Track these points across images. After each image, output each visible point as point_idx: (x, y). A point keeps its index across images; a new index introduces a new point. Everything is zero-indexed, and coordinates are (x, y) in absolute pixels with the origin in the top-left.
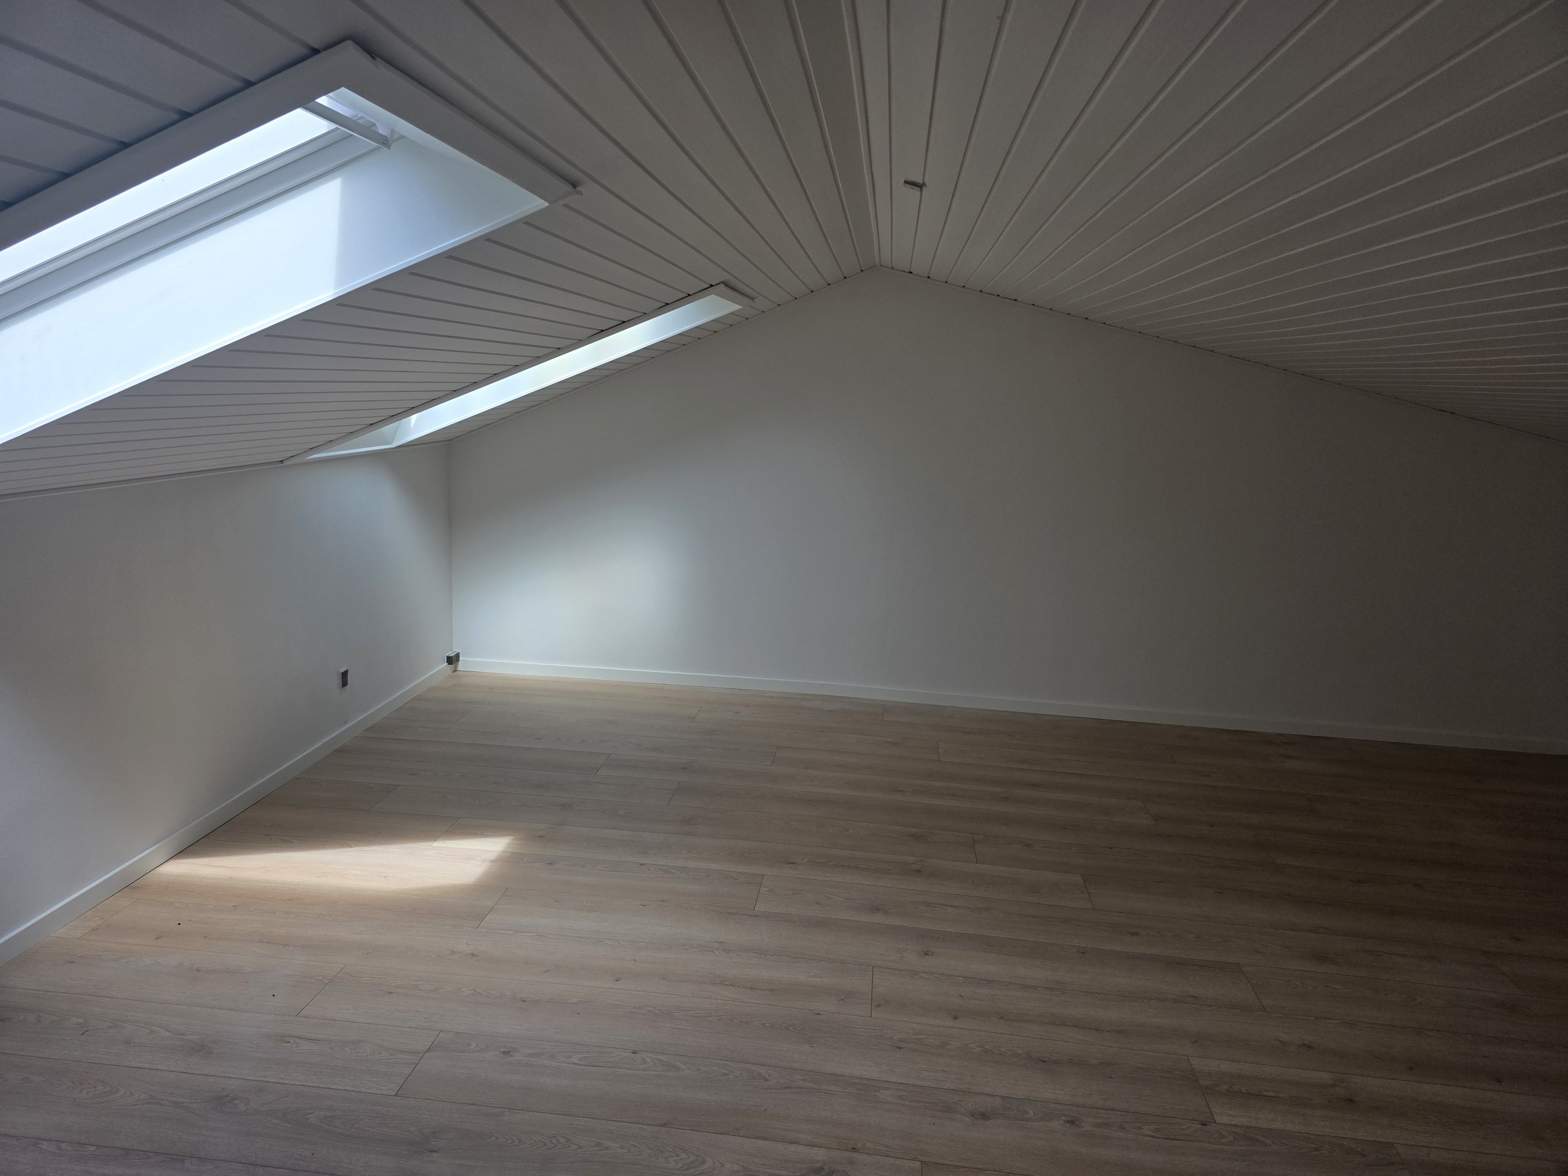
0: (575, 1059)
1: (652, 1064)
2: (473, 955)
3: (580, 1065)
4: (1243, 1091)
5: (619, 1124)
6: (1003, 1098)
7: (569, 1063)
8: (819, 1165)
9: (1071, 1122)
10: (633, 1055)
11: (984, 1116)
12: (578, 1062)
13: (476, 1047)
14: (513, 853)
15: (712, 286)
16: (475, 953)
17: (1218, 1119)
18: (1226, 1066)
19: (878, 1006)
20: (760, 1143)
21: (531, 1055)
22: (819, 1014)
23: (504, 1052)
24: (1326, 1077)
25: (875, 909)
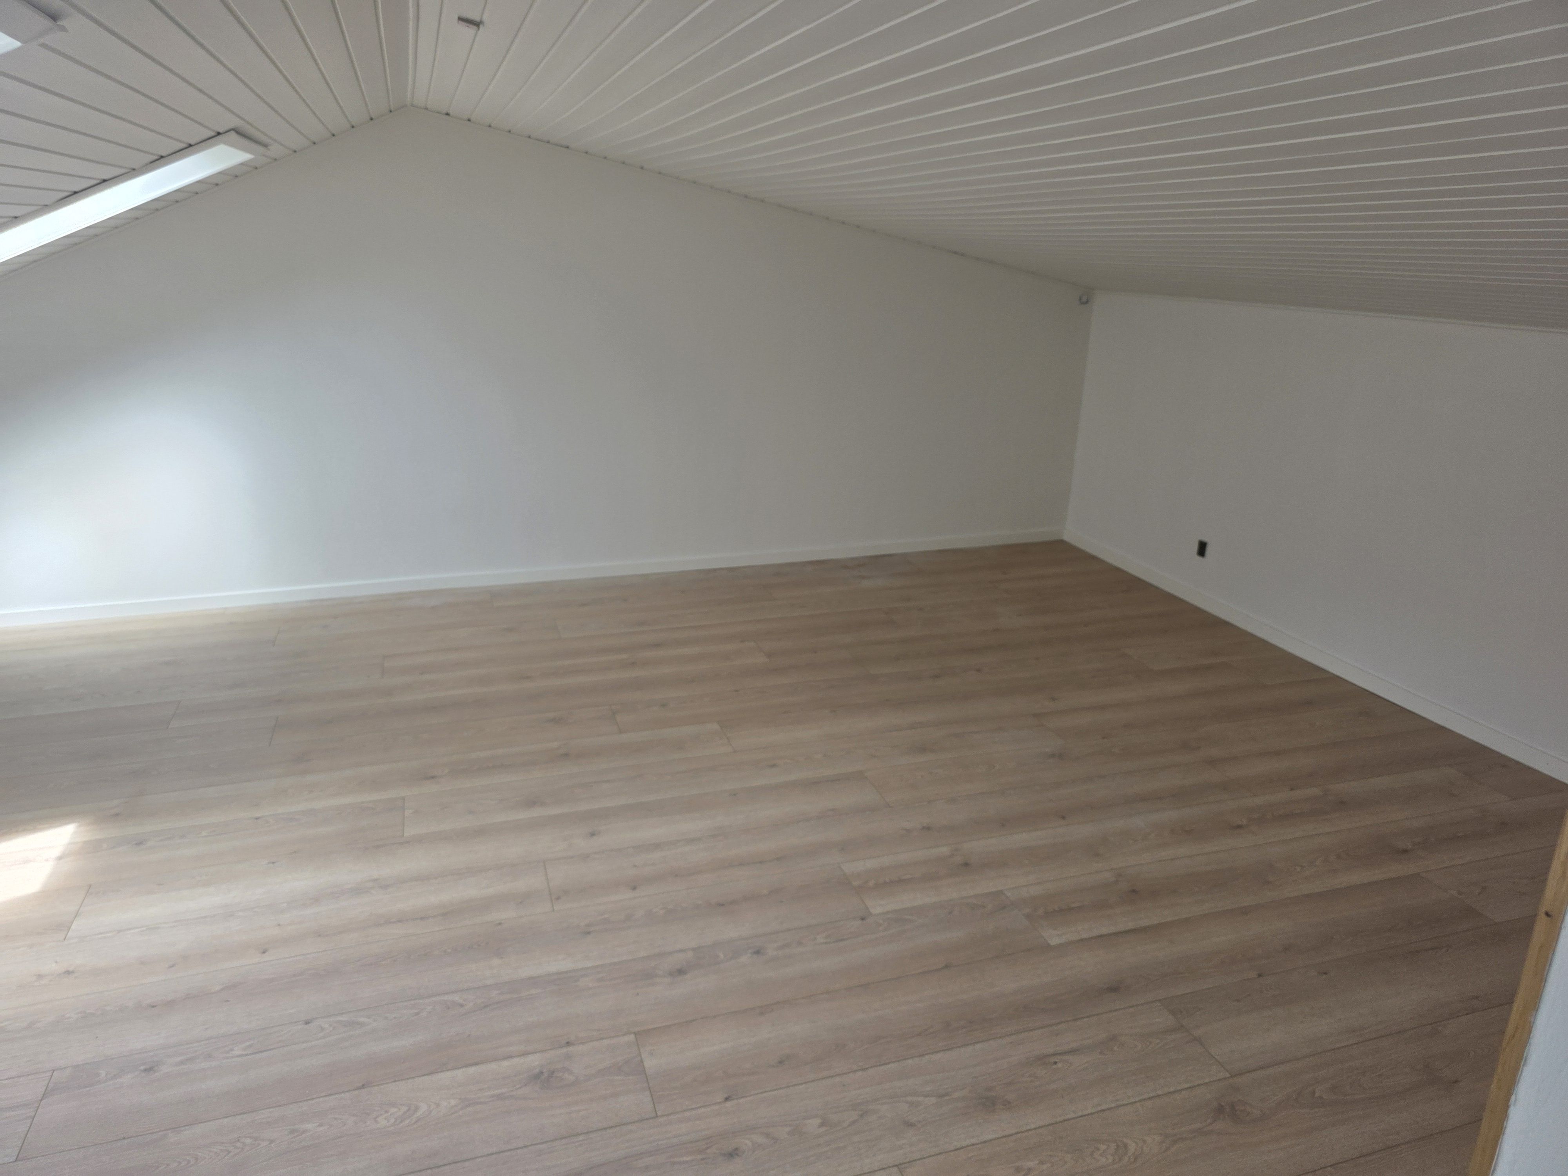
0: (237, 1051)
1: (331, 1029)
2: (68, 973)
3: (246, 1055)
4: (887, 880)
5: (311, 1102)
6: (694, 949)
7: (232, 1057)
8: (537, 1070)
9: (757, 952)
10: (307, 1026)
11: (681, 972)
12: (244, 1053)
13: (106, 1075)
14: (85, 842)
15: (219, 134)
16: (71, 969)
17: (873, 911)
18: (871, 864)
19: (558, 898)
20: (472, 1070)
21: (182, 1063)
22: (500, 924)
23: (145, 1070)
24: (945, 850)
25: (531, 803)
